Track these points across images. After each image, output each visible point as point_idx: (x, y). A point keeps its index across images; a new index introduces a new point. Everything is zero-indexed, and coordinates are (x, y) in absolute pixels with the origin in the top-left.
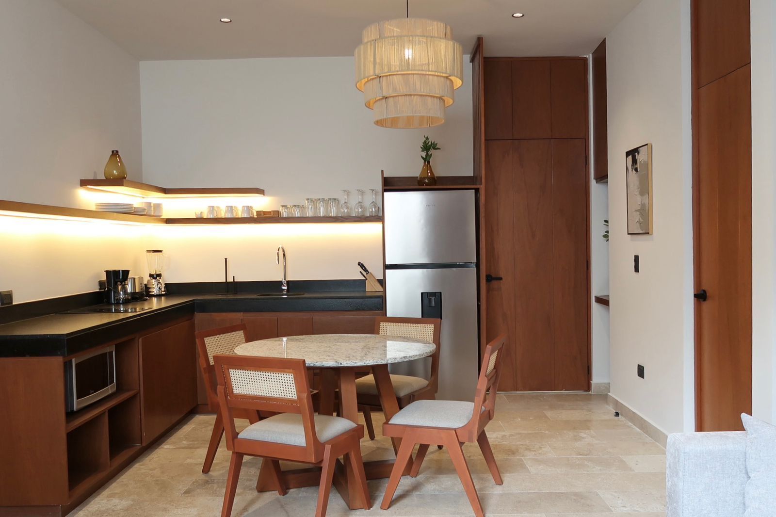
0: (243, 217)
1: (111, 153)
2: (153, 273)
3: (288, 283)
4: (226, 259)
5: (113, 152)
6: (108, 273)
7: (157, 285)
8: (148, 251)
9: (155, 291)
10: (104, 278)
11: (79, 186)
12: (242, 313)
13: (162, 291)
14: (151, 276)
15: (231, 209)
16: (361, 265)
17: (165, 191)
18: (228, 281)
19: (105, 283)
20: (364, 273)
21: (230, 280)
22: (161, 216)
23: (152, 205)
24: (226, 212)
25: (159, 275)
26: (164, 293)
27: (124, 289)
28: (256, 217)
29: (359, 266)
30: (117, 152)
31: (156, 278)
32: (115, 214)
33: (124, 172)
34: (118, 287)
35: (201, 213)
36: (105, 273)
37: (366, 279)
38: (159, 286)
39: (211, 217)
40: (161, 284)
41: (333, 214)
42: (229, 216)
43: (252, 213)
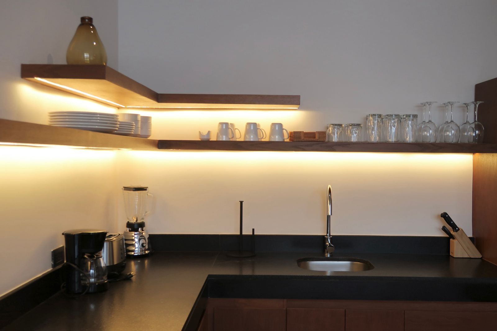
0: (273, 140)
1: (79, 22)
2: (133, 221)
3: (335, 239)
4: (241, 202)
5: (83, 19)
6: (69, 237)
7: (139, 240)
8: (126, 189)
9: (137, 249)
10: (61, 243)
11: (20, 78)
12: (285, 300)
13: (146, 250)
14: (129, 225)
15: (253, 127)
16: (445, 216)
17: (160, 98)
18: (243, 233)
19: (63, 252)
20: (449, 227)
21: (247, 231)
22: (149, 136)
23: (139, 119)
24: (248, 131)
25: (142, 225)
26: (149, 252)
27: (96, 263)
28: (288, 140)
29: (442, 218)
30: (90, 19)
31: (137, 230)
32: (91, 133)
33: (102, 57)
34: (86, 264)
35: (209, 132)
36: (63, 237)
37: (452, 237)
38: (141, 242)
39: (224, 139)
40: (145, 239)
41: (409, 139)
42: (252, 138)
43: (282, 135)
